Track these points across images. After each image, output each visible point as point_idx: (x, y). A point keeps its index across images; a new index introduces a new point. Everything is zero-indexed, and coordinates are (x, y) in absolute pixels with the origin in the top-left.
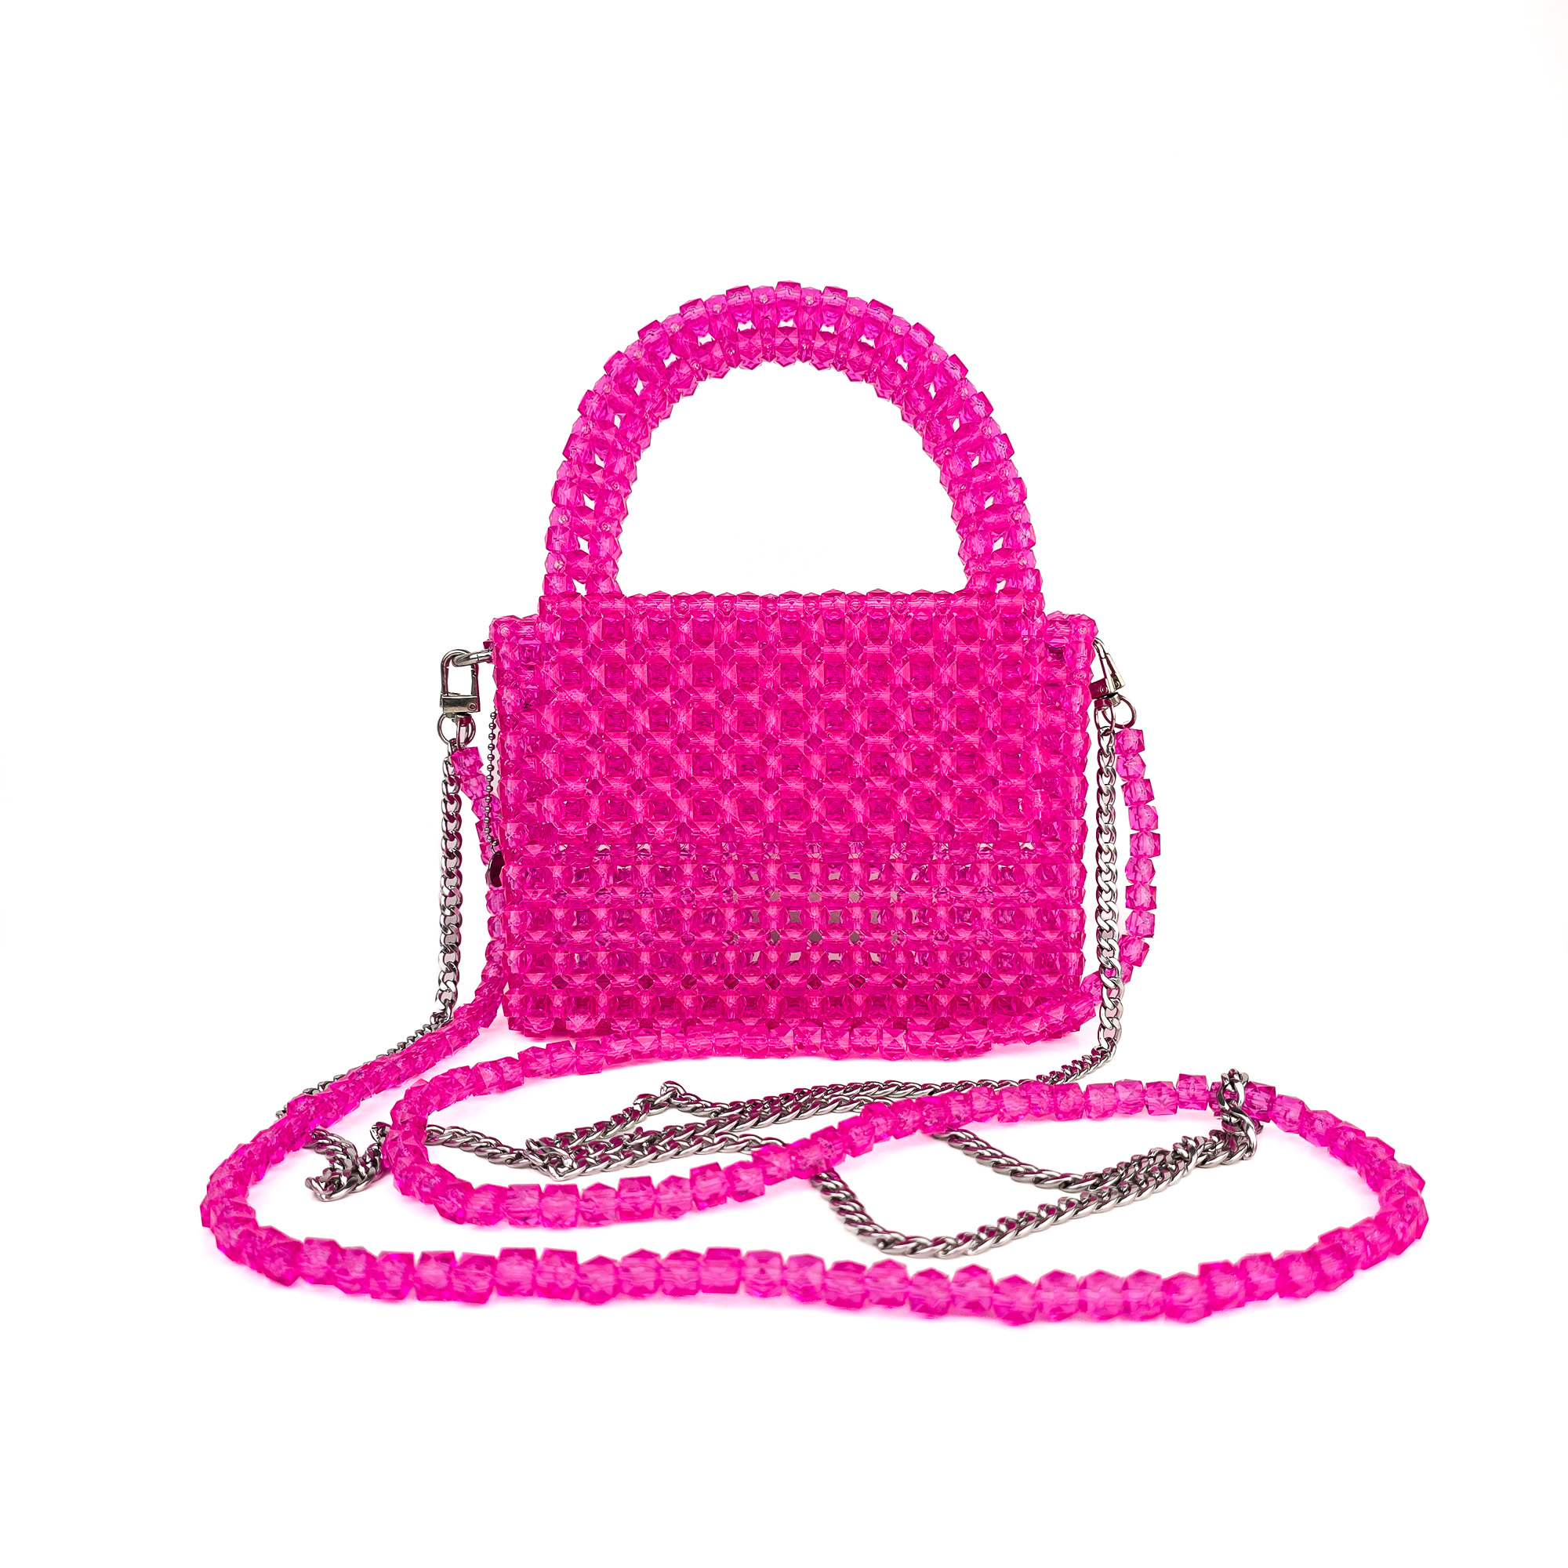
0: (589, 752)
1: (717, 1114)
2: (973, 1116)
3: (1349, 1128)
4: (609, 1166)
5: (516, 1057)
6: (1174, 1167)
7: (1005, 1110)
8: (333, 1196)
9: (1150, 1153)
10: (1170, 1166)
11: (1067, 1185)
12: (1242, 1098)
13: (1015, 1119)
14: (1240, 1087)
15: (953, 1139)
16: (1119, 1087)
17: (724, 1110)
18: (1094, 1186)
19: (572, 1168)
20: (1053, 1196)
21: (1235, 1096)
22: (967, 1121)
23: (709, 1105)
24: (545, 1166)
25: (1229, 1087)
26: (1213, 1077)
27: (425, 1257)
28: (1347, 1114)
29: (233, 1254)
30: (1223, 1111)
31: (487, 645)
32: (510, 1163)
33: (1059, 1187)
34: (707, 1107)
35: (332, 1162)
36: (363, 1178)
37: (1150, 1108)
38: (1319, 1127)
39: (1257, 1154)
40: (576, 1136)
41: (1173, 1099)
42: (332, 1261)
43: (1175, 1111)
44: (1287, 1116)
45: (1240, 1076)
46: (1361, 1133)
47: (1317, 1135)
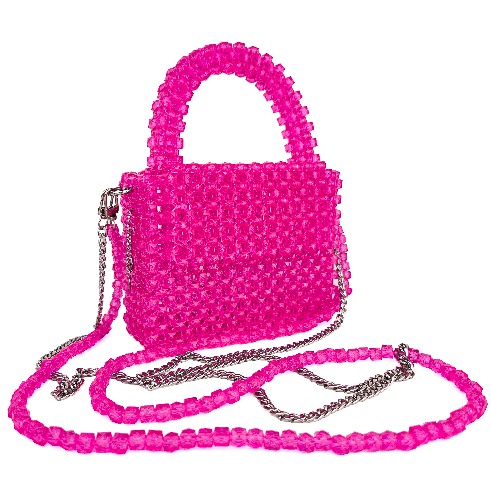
1: (209, 361)
2: (308, 363)
3: (449, 366)
4: (169, 384)
6: (386, 382)
7: (318, 360)
8: (62, 398)
9: (376, 377)
10: (384, 382)
11: (346, 390)
12: (407, 354)
13: (322, 363)
14: (406, 350)
15: (299, 372)
16: (360, 350)
17: (211, 360)
18: (357, 391)
19: (155, 386)
20: (343, 395)
21: (404, 353)
22: (305, 364)
24: (145, 385)
25: (402, 350)
26: (395, 346)
27: (99, 435)
28: (447, 361)
30: (400, 359)
32: (130, 383)
33: (343, 391)
34: (204, 359)
35: (60, 384)
36: (73, 390)
37: (372, 358)
38: (437, 365)
39: (415, 376)
40: (155, 372)
41: (380, 354)
42: (60, 436)
43: (381, 359)
44: (425, 361)
45: (405, 345)
46: (455, 368)
47: (437, 368)
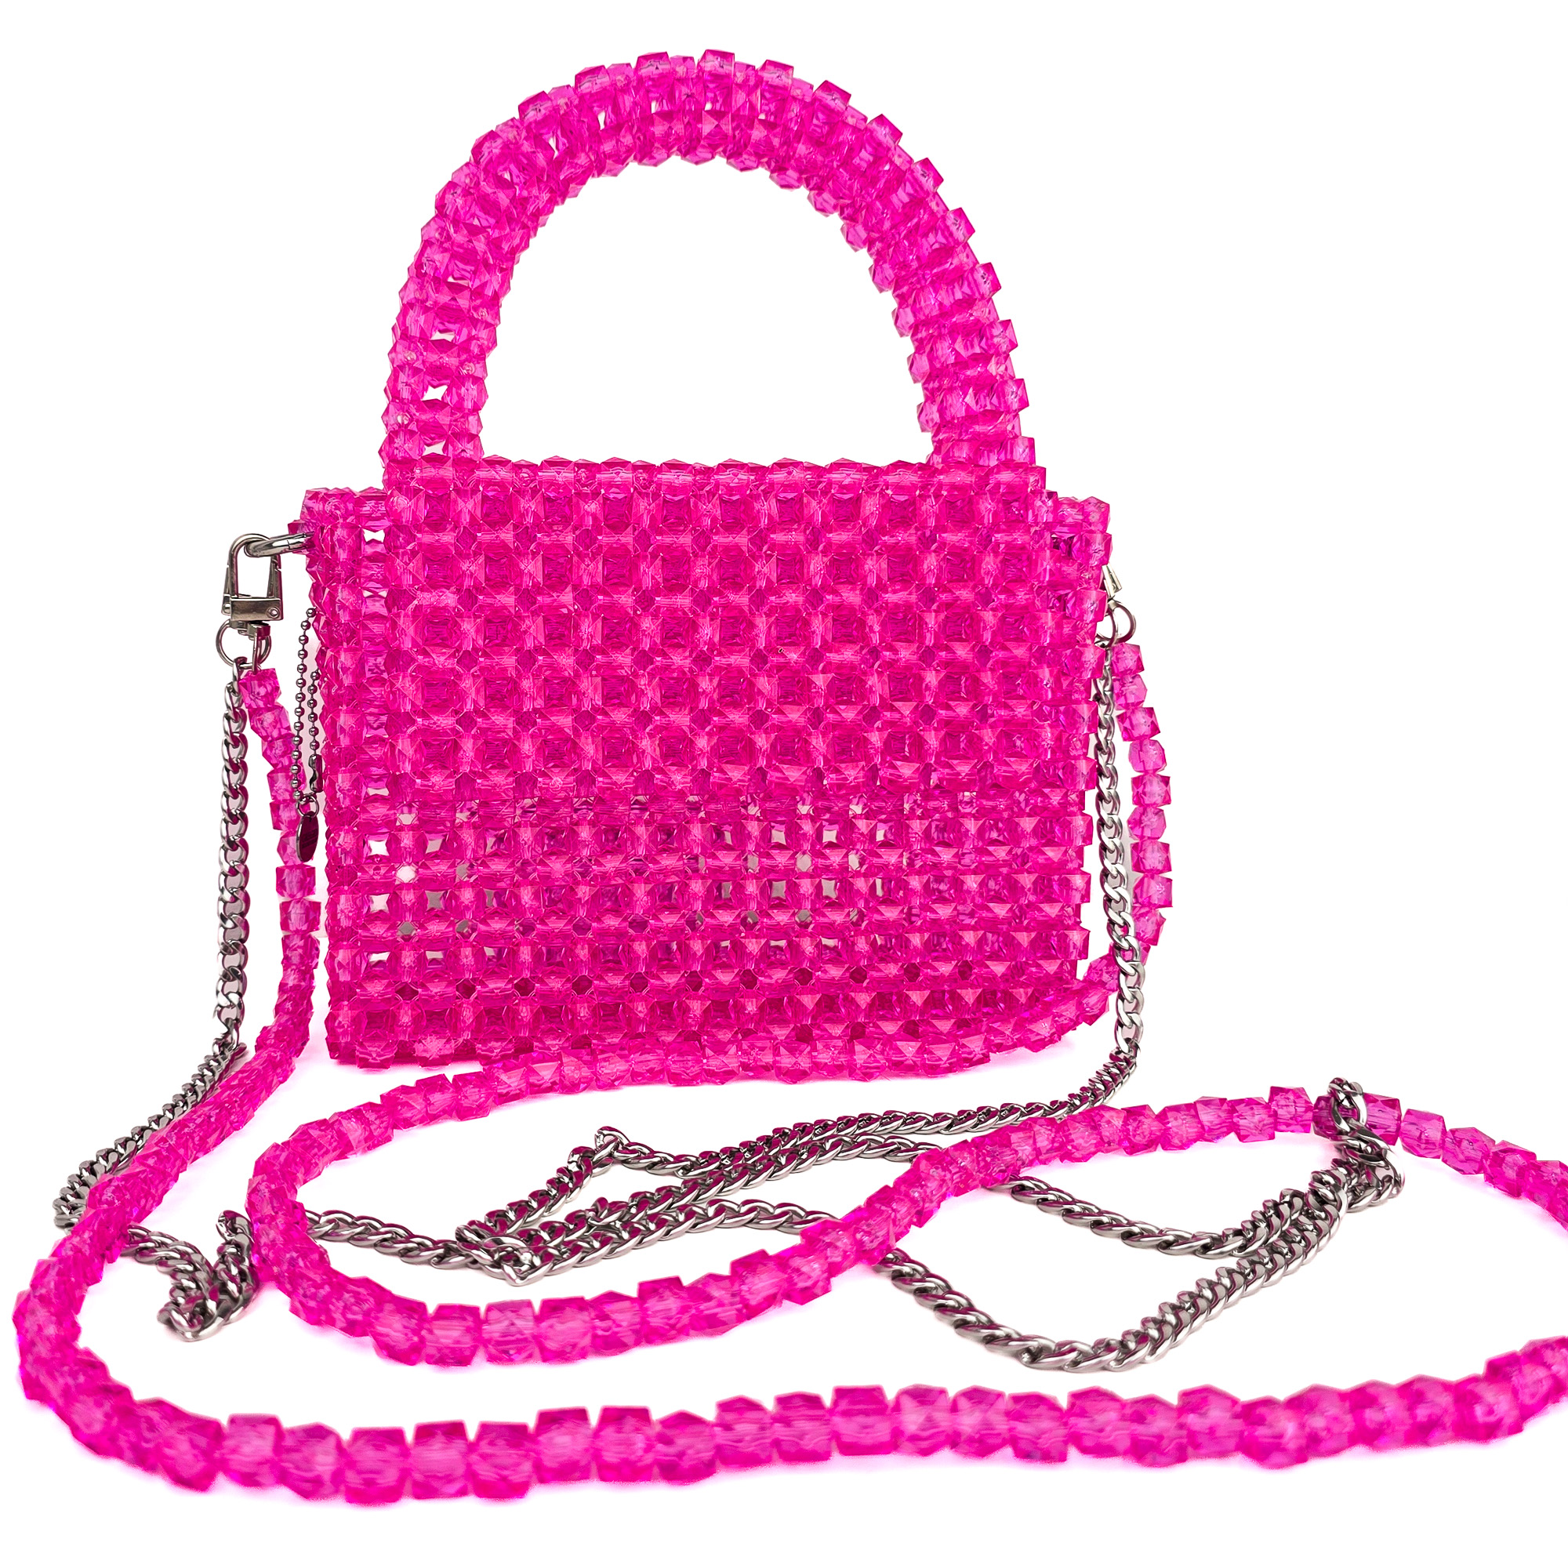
0: (459, 676)
1: (686, 1170)
2: (1039, 1158)
3: (1509, 1150)
4: (583, 1258)
5: (378, 1101)
6: (1323, 1215)
7: (1073, 1147)
8: (202, 1333)
9: (1282, 1196)
10: (1317, 1213)
11: (1206, 1248)
12: (1364, 1116)
13: (1085, 1158)
14: (1359, 1101)
15: (1019, 1192)
16: (1199, 1106)
17: (694, 1165)
18: (1242, 1248)
19: (533, 1268)
20: (1207, 1268)
21: (1354, 1112)
22: (1031, 1164)
23: (672, 1159)
24: (497, 1264)
25: (1346, 1103)
26: (1316, 1090)
28: (1499, 1132)
29: (100, 1444)
30: (1341, 1133)
31: (293, 527)
32: (439, 1263)
33: (1194, 1253)
34: (669, 1161)
35: (173, 1276)
36: (235, 1300)
37: (1243, 1132)
38: (1469, 1151)
39: (1405, 1189)
40: (512, 1215)
41: (1271, 1120)
42: (277, 1449)
43: (1272, 1137)
44: (1423, 1137)
45: (1350, 1086)
46: (1532, 1155)
47: (1468, 1159)
